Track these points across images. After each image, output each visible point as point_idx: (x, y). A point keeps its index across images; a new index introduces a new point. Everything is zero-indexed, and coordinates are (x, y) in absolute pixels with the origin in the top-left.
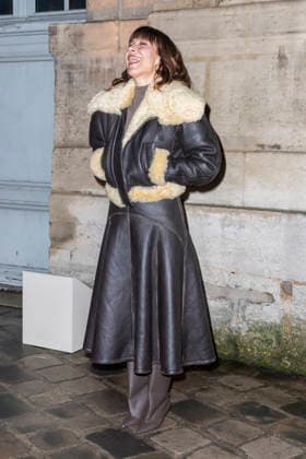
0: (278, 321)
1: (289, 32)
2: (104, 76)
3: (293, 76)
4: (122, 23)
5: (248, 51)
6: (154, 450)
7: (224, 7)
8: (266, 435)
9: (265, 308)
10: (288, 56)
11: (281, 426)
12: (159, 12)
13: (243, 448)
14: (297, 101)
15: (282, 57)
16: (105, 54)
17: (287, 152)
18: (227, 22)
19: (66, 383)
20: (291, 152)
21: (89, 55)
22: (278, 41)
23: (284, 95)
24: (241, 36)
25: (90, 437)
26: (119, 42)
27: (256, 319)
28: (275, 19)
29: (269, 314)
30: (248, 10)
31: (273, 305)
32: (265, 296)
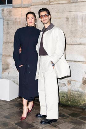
0: (67, 91)
3: (70, 24)
4: (23, 8)
5: (58, 17)
6: (34, 127)
7: (51, 4)
8: (64, 122)
10: (69, 18)
11: (69, 119)
12: (33, 5)
13: (58, 126)
14: (71, 31)
15: (67, 18)
16: (18, 17)
18: (52, 8)
19: (8, 109)
20: (70, 44)
21: (13, 17)
22: (66, 14)
23: (68, 29)
24: (56, 12)
25: (16, 124)
26: (22, 13)
27: (61, 91)
28: (65, 8)
29: (64, 89)
30: (58, 5)
31: (65, 87)
32: (63, 84)
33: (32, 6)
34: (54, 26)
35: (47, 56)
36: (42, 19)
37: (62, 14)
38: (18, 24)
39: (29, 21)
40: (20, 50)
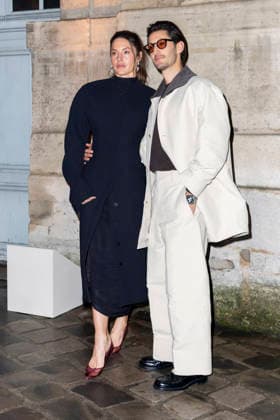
0: (238, 285)
1: (244, 28)
2: (77, 69)
3: (247, 68)
4: (93, 21)
5: (208, 45)
6: (133, 399)
7: (184, 6)
8: (231, 384)
9: (227, 274)
10: (243, 48)
11: (244, 376)
12: (127, 10)
13: (213, 396)
14: (251, 89)
15: (237, 51)
16: (78, 48)
17: (244, 134)
18: (188, 20)
19: (51, 344)
20: (247, 134)
21: (63, 50)
22: (232, 37)
24: (201, 32)
25: (76, 390)
26: (90, 37)
27: (219, 284)
28: (230, 17)
29: (230, 279)
31: (233, 271)
32: (226, 263)
33: (124, 14)
34: (194, 75)
35: (173, 171)
37: (220, 35)
38: (79, 70)
39: (116, 62)
40: (89, 153)
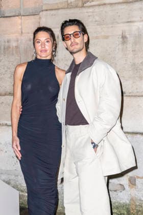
0: (128, 202)
1: (128, 22)
2: (13, 51)
3: (131, 49)
4: (23, 17)
5: (103, 34)
7: (87, 7)
10: (128, 36)
12: (47, 10)
14: (134, 64)
15: (124, 37)
16: (12, 37)
17: (129, 96)
18: (89, 16)
20: (132, 96)
22: (121, 28)
23: (126, 60)
24: (98, 25)
26: (22, 29)
27: (114, 201)
28: (118, 14)
29: (123, 198)
30: (101, 8)
31: (124, 191)
32: (119, 186)
33: (44, 13)
34: (96, 58)
36: (69, 43)
37: (112, 27)
38: (14, 52)
39: (40, 48)
